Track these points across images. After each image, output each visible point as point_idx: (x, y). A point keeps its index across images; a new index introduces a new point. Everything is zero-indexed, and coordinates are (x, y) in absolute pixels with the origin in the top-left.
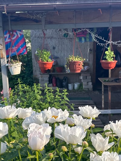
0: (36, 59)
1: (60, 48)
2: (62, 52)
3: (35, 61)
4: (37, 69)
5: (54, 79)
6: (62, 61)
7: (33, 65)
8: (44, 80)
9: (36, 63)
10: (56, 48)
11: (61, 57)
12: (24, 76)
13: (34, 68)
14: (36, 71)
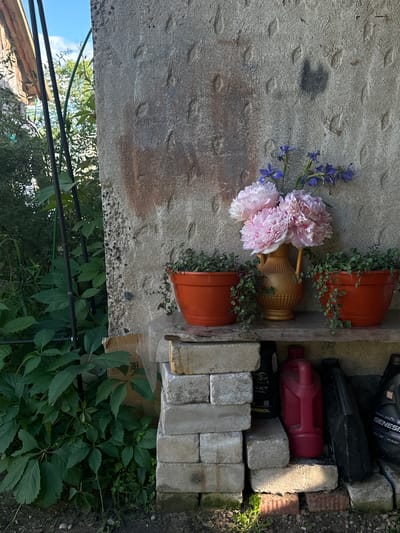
0: (131, 192)
1: (370, 80)
2: (384, 118)
3: (125, 206)
4: (141, 277)
5: (300, 388)
6: (380, 215)
7: (110, 241)
8: (206, 400)
9: (133, 222)
10: (333, 79)
11: (376, 176)
12: (30, 332)
13: (117, 273)
14: (129, 296)
